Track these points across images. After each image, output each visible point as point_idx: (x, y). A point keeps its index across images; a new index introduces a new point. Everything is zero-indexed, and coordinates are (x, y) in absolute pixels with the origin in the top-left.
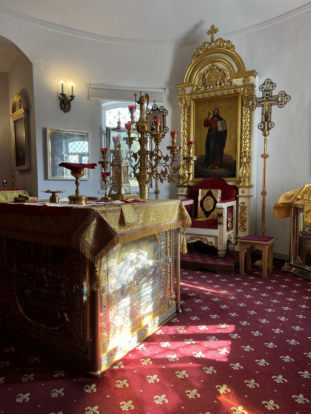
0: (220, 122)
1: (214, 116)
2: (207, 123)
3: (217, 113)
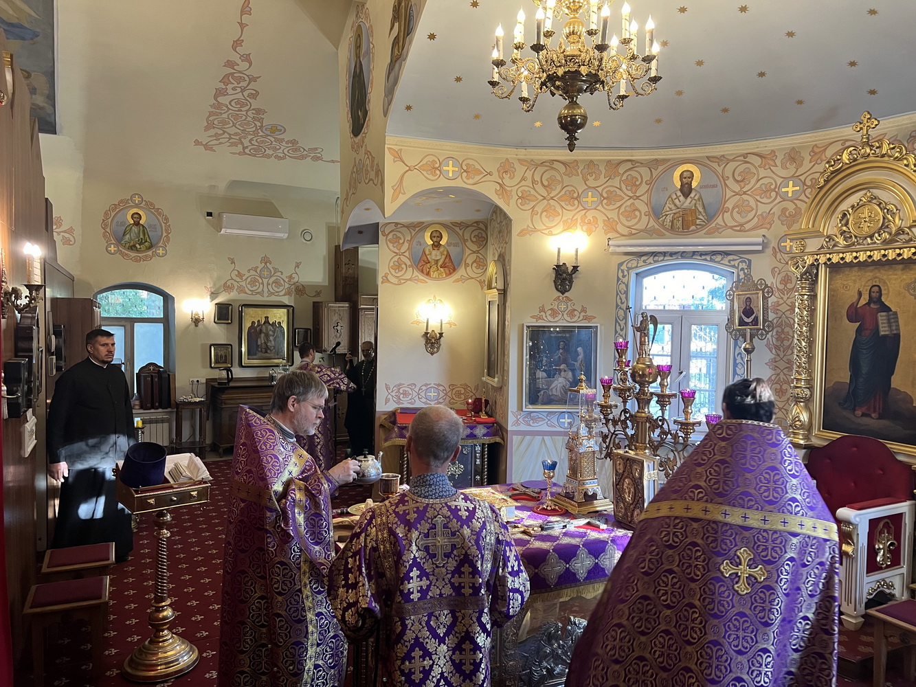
0: (883, 316)
1: (871, 300)
2: (854, 314)
3: (878, 294)
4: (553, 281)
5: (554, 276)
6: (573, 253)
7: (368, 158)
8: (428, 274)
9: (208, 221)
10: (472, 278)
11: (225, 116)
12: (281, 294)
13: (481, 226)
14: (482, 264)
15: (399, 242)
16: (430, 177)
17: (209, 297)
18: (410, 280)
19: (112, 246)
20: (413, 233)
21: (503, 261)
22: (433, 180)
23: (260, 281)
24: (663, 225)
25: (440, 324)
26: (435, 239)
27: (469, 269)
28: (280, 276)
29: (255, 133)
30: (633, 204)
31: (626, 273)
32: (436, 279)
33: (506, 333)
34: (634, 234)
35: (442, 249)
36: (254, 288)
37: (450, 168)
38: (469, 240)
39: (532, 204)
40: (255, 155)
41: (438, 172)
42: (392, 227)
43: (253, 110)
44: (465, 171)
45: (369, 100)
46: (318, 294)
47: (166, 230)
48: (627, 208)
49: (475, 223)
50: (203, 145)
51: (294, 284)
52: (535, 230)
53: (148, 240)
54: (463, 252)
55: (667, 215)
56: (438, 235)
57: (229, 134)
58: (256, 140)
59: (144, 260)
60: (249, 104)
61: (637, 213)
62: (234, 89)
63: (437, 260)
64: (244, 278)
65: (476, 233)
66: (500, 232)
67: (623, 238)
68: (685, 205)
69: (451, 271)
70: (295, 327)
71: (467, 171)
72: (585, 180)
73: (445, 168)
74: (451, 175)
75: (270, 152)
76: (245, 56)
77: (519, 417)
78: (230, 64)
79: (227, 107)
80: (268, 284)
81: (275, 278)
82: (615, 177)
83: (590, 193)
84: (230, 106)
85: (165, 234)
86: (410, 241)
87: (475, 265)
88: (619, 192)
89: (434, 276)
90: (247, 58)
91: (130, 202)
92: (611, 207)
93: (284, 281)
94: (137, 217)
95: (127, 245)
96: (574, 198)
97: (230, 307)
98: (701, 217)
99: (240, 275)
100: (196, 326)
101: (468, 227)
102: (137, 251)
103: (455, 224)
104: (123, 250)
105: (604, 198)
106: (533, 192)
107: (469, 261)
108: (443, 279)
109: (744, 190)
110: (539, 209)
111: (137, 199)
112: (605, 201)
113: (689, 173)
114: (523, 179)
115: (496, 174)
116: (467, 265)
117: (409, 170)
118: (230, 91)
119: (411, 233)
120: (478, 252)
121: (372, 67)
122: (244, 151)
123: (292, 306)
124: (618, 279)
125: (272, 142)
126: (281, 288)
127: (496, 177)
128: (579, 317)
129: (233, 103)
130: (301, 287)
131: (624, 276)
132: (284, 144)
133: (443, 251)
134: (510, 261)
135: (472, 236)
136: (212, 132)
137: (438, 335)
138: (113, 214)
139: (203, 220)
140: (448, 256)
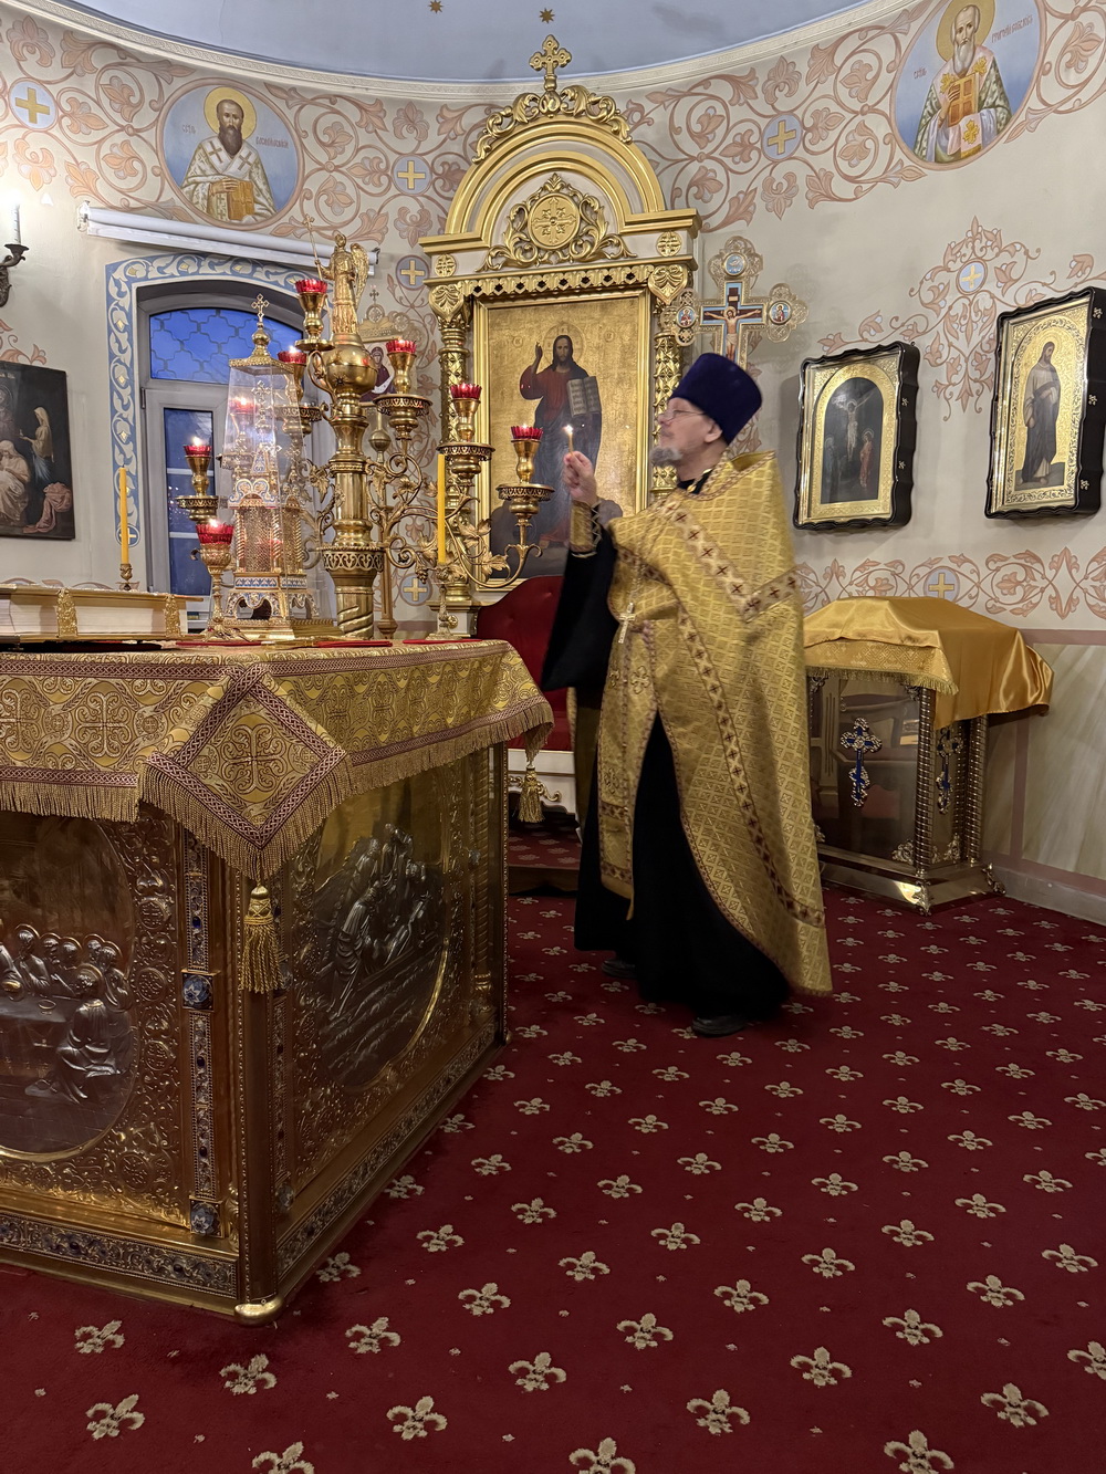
1: (556, 360)
31: (124, 288)
34: (133, 209)
55: (197, 184)
61: (137, 165)
67: (112, 209)
68: (231, 170)
72: (19, 60)
82: (85, 73)
98: (261, 199)
105: (66, 114)
109: (336, 162)
112: (66, 121)
113: (234, 107)
124: (110, 299)
131: (121, 294)
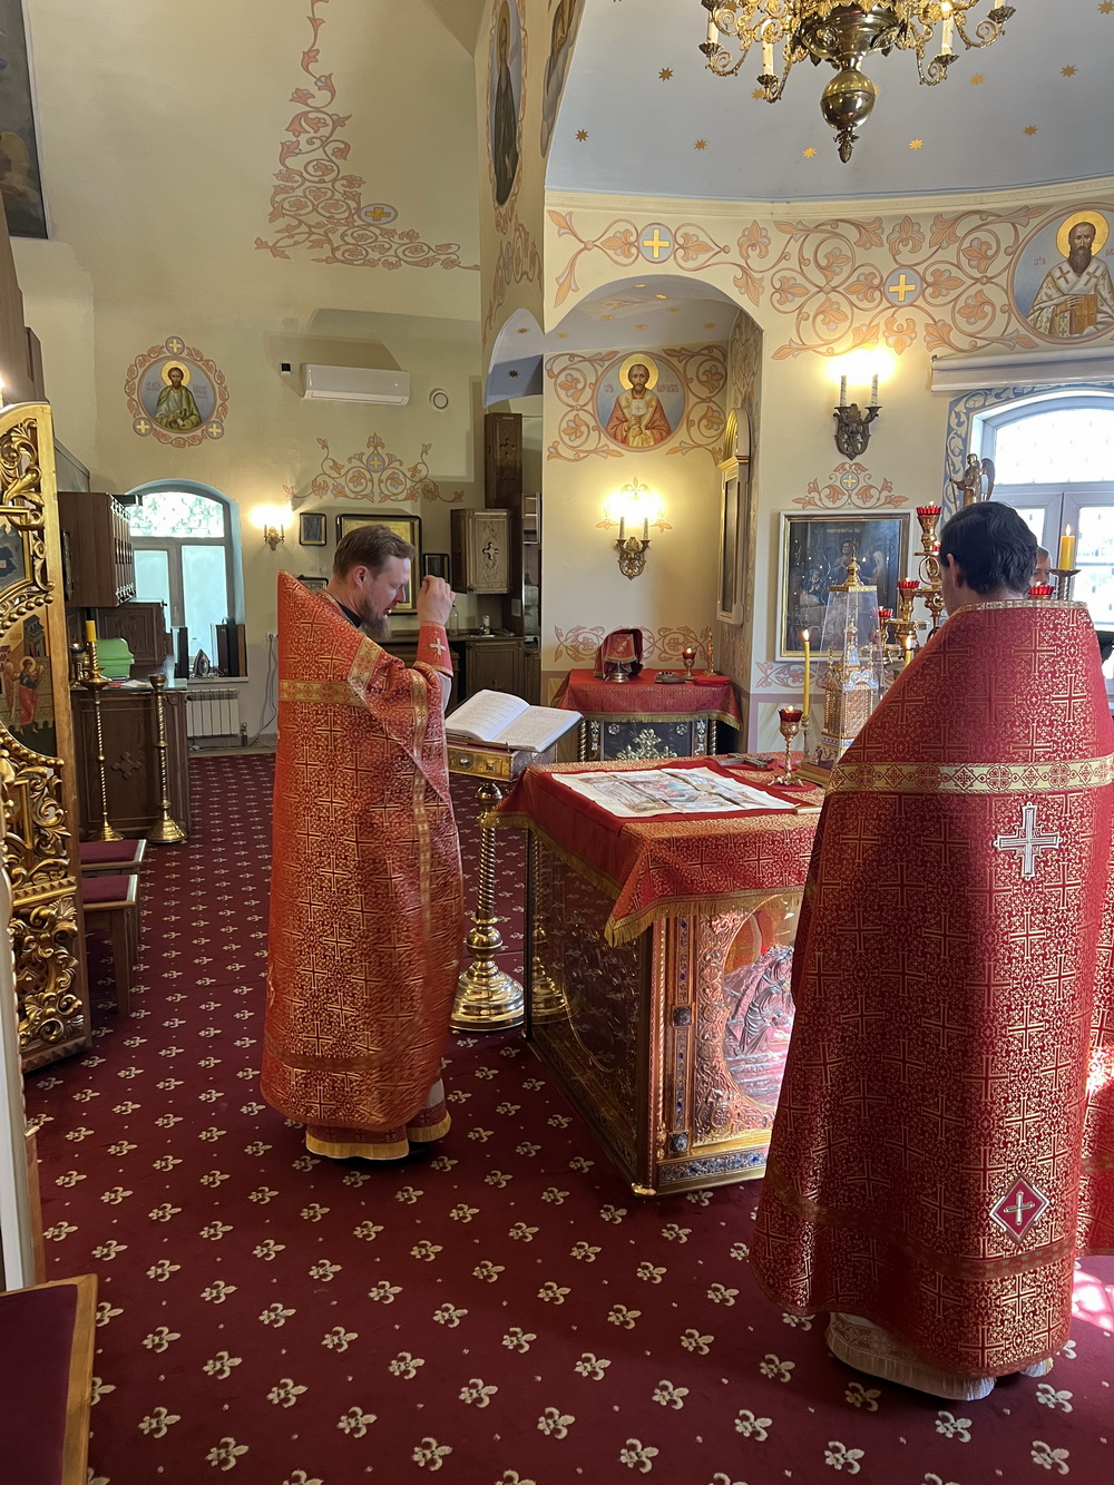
4: (833, 438)
5: (834, 427)
6: (869, 385)
7: (520, 236)
8: (625, 441)
9: (284, 378)
10: (700, 446)
11: (299, 192)
12: (400, 497)
13: (716, 353)
14: (715, 420)
15: (576, 388)
16: (621, 259)
17: (290, 502)
18: (594, 451)
19: (142, 422)
20: (600, 370)
21: (750, 407)
22: (625, 265)
23: (368, 476)
24: (1034, 329)
25: (643, 527)
26: (636, 380)
27: (694, 430)
28: (399, 467)
29: (349, 223)
30: (981, 292)
31: (963, 418)
32: (637, 449)
33: (752, 531)
34: (980, 348)
35: (648, 397)
36: (359, 488)
37: (656, 243)
38: (695, 379)
39: (800, 301)
40: (350, 263)
41: (634, 250)
42: (565, 361)
43: (343, 178)
44: (681, 247)
45: (520, 134)
46: (458, 497)
47: (222, 395)
48: (970, 301)
49: (705, 348)
50: (270, 247)
51: (421, 481)
52: (804, 347)
53: (195, 412)
54: (684, 399)
55: (1042, 309)
56: (642, 372)
57: (306, 224)
58: (352, 235)
59: (190, 445)
60: (335, 168)
61: (988, 308)
62: (310, 142)
63: (640, 417)
64: (343, 472)
65: (706, 366)
66: (745, 359)
67: (961, 355)
68: (1076, 288)
69: (664, 434)
70: (423, 552)
71: (687, 246)
72: (895, 253)
73: (647, 243)
74: (656, 255)
75: (374, 255)
76: (323, 79)
77: (769, 671)
78: (301, 96)
79: (301, 176)
80: (380, 481)
81: (391, 471)
82: (949, 244)
83: (903, 277)
84: (305, 174)
85: (219, 402)
86: (595, 385)
87: (704, 422)
88: (956, 272)
89: (635, 444)
90: (326, 83)
91: (165, 350)
92: (941, 300)
93: (405, 476)
94: (176, 374)
95: (164, 421)
96: (873, 287)
97: (323, 519)
98: (1106, 309)
99: (336, 467)
100: (273, 549)
101: (692, 357)
102: (180, 429)
103: (671, 352)
104: (158, 429)
105: (929, 285)
106: (800, 280)
107: (695, 416)
108: (649, 448)
110: (810, 309)
111: (175, 346)
112: (930, 290)
113: (1087, 227)
114: (784, 256)
115: (735, 249)
116: (690, 424)
117: (585, 248)
118: (304, 146)
119: (596, 371)
120: (710, 400)
121: (523, 73)
122: (333, 254)
123: (417, 517)
124: (950, 429)
125: (377, 238)
126: (401, 488)
127: (734, 256)
128: (878, 499)
129: (310, 169)
130: (431, 486)
131: (960, 424)
132: (396, 239)
133: (651, 401)
134: (758, 404)
135: (701, 371)
136: (282, 223)
137: (641, 546)
138: (141, 371)
139: (277, 376)
140: (659, 408)
